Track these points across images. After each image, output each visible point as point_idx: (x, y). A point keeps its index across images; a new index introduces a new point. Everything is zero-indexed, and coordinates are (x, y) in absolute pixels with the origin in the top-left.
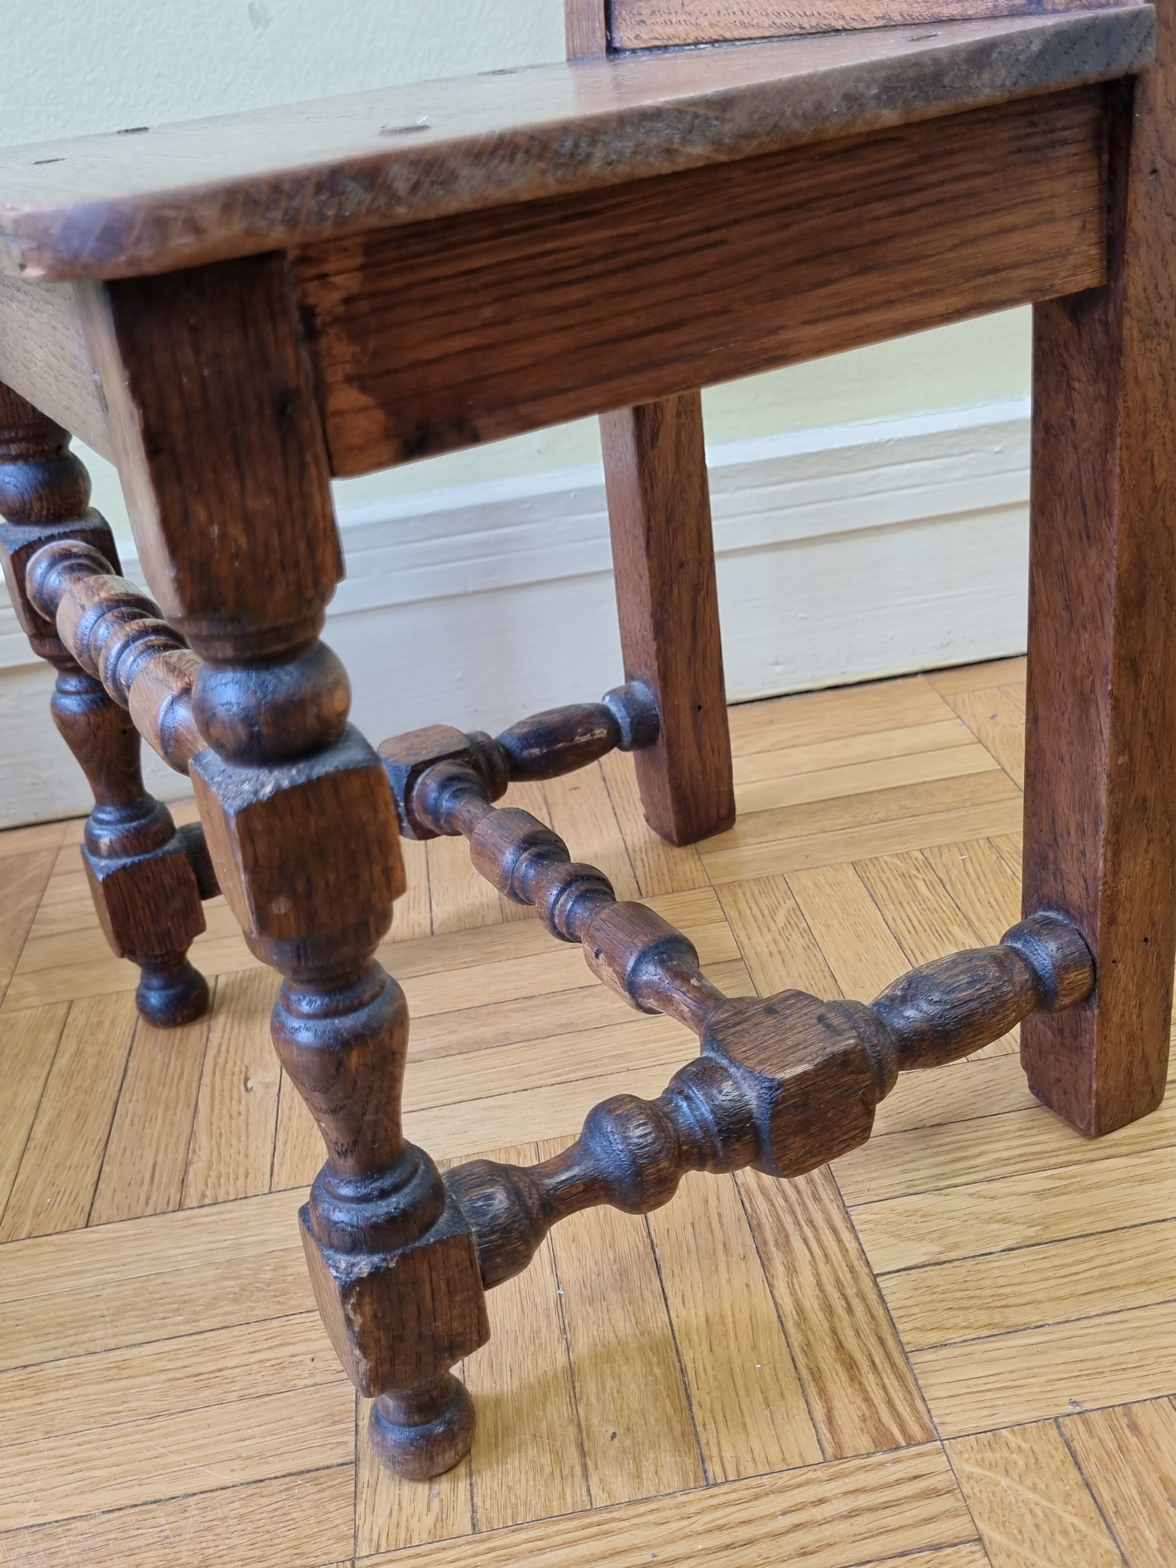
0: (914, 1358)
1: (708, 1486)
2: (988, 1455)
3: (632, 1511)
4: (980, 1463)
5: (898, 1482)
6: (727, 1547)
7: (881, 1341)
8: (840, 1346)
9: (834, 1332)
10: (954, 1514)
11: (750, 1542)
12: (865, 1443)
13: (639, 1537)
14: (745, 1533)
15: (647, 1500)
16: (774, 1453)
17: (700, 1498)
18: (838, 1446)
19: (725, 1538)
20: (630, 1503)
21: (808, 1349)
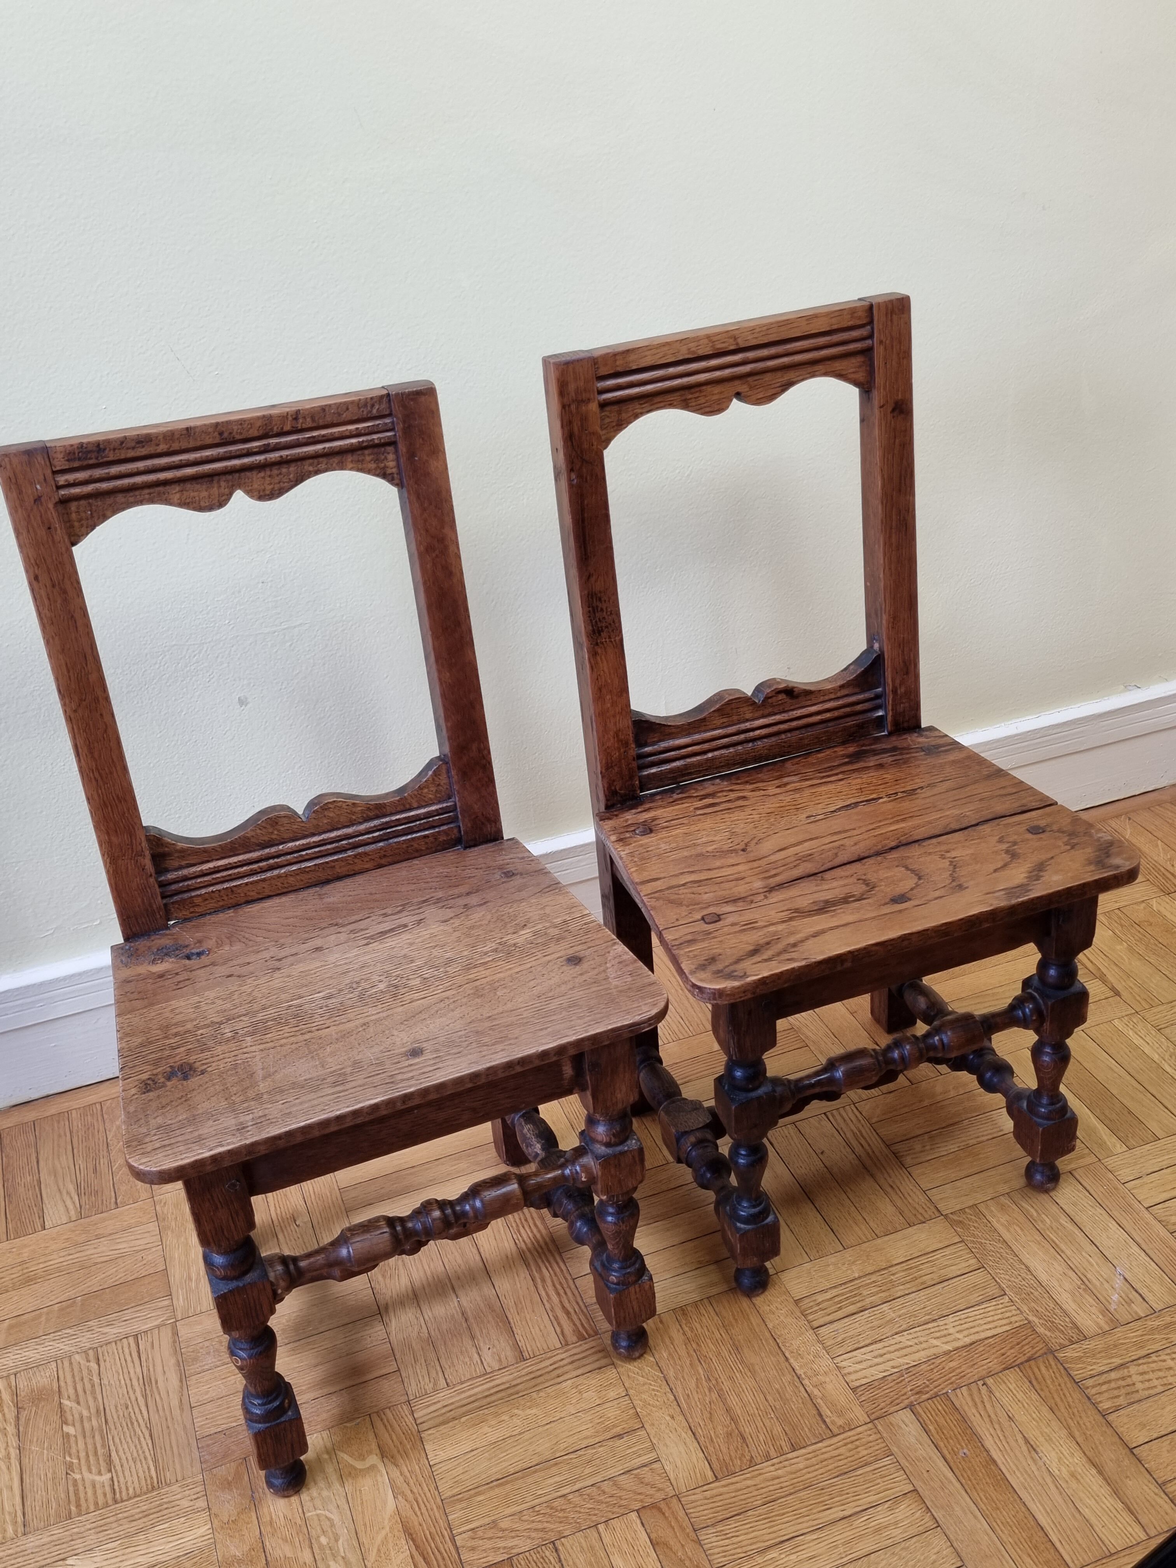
5: (586, 1350)
6: (534, 1378)
7: (578, 1303)
8: (563, 1307)
9: (561, 1302)
10: (604, 1357)
11: (541, 1376)
12: (575, 1339)
13: (504, 1380)
14: (539, 1373)
15: (505, 1368)
16: (545, 1347)
17: (523, 1364)
18: (566, 1341)
19: (532, 1376)
20: (499, 1369)
21: (552, 1310)
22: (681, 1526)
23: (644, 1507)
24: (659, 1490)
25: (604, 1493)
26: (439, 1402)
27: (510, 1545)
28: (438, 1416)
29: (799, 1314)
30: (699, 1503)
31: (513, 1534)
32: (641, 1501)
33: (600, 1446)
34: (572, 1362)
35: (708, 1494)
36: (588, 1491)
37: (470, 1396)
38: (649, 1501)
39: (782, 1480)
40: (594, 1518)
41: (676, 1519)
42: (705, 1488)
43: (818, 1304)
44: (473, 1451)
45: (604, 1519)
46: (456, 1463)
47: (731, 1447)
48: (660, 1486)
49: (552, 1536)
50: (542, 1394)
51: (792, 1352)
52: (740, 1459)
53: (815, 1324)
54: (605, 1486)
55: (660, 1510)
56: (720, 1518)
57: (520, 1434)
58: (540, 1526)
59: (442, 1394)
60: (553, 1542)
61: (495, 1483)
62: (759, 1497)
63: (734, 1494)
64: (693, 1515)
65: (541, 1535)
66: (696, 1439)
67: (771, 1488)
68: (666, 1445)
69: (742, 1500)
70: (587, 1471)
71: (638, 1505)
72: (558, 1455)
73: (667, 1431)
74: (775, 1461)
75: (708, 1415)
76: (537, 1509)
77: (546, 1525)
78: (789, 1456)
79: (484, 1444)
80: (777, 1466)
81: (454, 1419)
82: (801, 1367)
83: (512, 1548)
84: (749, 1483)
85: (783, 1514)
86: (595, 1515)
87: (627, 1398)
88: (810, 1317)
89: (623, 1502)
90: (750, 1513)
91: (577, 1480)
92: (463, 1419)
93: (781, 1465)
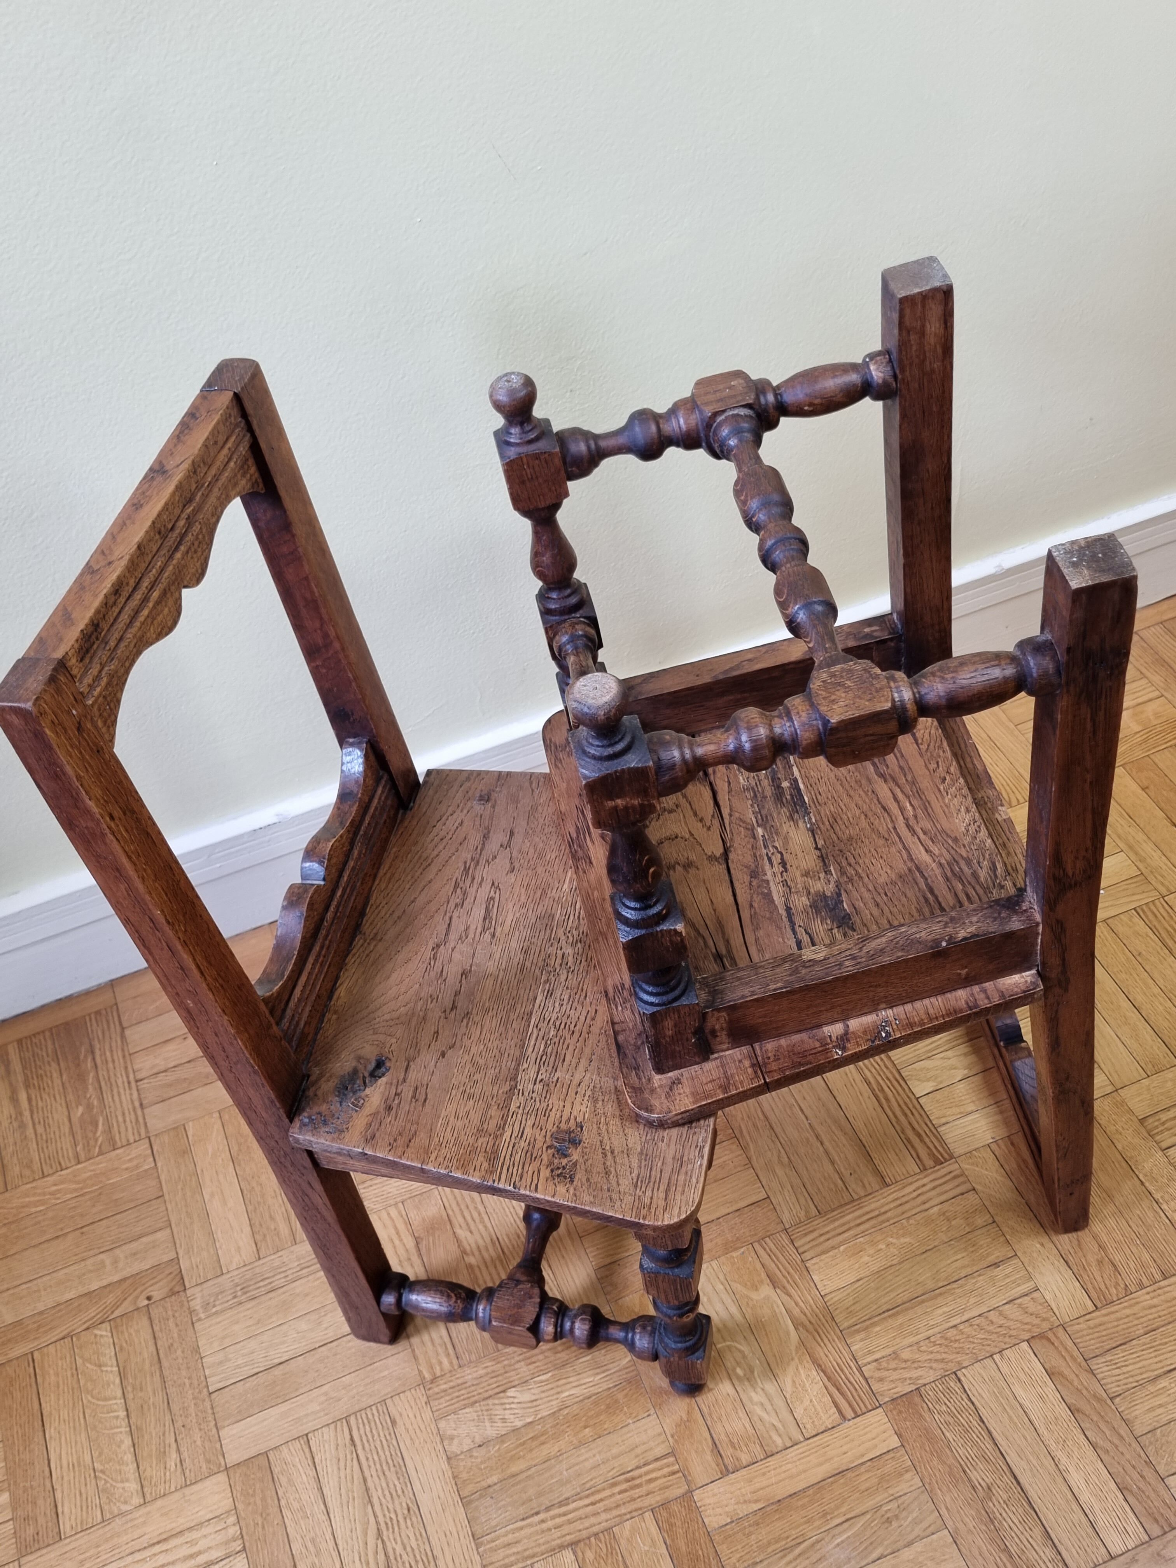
0: (939, 1130)
1: (888, 1186)
2: (970, 1161)
3: (867, 1198)
4: (968, 1164)
5: (946, 1175)
6: (901, 1205)
7: (926, 1124)
8: (913, 1129)
9: (910, 1124)
10: (964, 1183)
11: (906, 1202)
12: (932, 1163)
13: (873, 1206)
14: (904, 1200)
15: (870, 1194)
16: (905, 1172)
17: (886, 1191)
18: (924, 1165)
19: (899, 1202)
20: (866, 1196)
21: (903, 1132)
22: (1072, 1356)
23: (1033, 1337)
24: (1044, 1320)
25: (992, 1323)
26: (815, 1230)
27: (915, 1376)
28: (817, 1245)
29: (1147, 1135)
30: (1085, 1333)
31: (916, 1365)
32: (1029, 1331)
33: (979, 1275)
34: (934, 1188)
35: (1091, 1323)
36: (977, 1321)
37: (844, 1224)
38: (1036, 1331)
39: (1159, 1308)
40: (988, 1348)
41: (1066, 1349)
42: (1087, 1317)
43: (1163, 1123)
44: (858, 1280)
45: (997, 1350)
46: (845, 1293)
47: (1105, 1276)
48: (1044, 1315)
49: (953, 1367)
50: (911, 1221)
51: (1146, 1176)
52: (1116, 1288)
53: (1164, 1145)
54: (993, 1316)
55: (1049, 1340)
56: (1108, 1347)
57: (900, 1263)
58: (939, 1357)
59: (816, 1222)
60: (955, 1373)
61: (886, 1314)
62: (1140, 1327)
63: (1116, 1324)
64: (1081, 1345)
65: (941, 1365)
66: (1069, 1267)
67: (1150, 1317)
68: (1041, 1273)
69: (1124, 1329)
70: (972, 1301)
71: (1027, 1336)
72: (941, 1284)
73: (1040, 1259)
74: (1148, 1289)
75: (1076, 1242)
76: (932, 1339)
77: (944, 1356)
78: (1162, 1283)
79: (868, 1273)
80: (1152, 1295)
81: (833, 1248)
82: (1157, 1190)
83: (917, 1379)
84: (1128, 1311)
85: (1166, 1343)
86: (989, 1345)
87: (994, 1225)
88: (1158, 1138)
89: (1012, 1333)
90: (1134, 1342)
91: (964, 1310)
92: (842, 1248)
93: (1156, 1293)
